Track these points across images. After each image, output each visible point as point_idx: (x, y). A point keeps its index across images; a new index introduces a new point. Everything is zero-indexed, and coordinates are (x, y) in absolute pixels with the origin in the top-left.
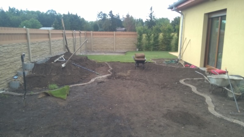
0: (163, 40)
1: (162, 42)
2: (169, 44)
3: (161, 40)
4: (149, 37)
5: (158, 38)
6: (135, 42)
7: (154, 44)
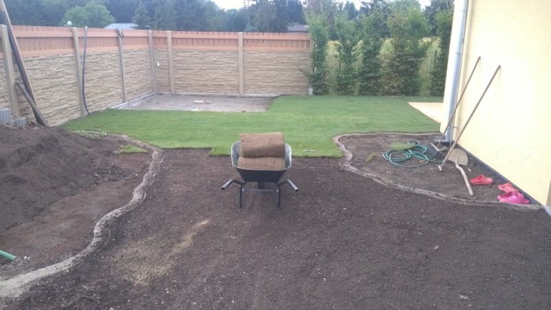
0: (394, 60)
1: (392, 66)
2: (411, 75)
3: (387, 61)
4: (348, 50)
5: (378, 53)
6: (302, 67)
7: (364, 72)
